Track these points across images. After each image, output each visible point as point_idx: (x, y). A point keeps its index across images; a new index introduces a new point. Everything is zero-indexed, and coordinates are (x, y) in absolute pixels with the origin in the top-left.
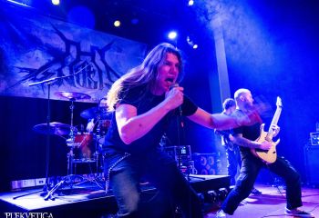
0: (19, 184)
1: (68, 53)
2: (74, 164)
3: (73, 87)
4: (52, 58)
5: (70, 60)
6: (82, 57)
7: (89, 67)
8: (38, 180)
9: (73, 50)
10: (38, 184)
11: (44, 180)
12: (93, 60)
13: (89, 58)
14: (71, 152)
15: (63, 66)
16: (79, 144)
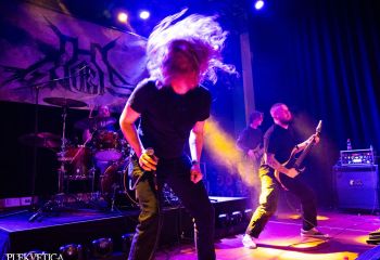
1: (62, 50)
2: (65, 181)
3: (68, 92)
4: (43, 56)
5: (65, 59)
6: (79, 56)
8: (24, 199)
9: (69, 46)
10: (24, 203)
12: (93, 60)
14: (63, 167)
15: (57, 66)
16: (71, 159)
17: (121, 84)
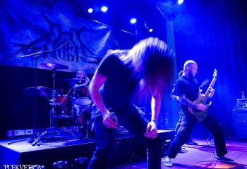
0: (13, 133)
1: (52, 33)
2: (55, 118)
3: (55, 60)
4: (39, 37)
5: (53, 38)
6: (62, 36)
7: (68, 44)
8: (27, 131)
9: (55, 30)
10: (27, 133)
11: (32, 131)
12: (71, 39)
13: (68, 37)
14: (53, 109)
15: (48, 43)
16: (59, 104)
17: (90, 55)
